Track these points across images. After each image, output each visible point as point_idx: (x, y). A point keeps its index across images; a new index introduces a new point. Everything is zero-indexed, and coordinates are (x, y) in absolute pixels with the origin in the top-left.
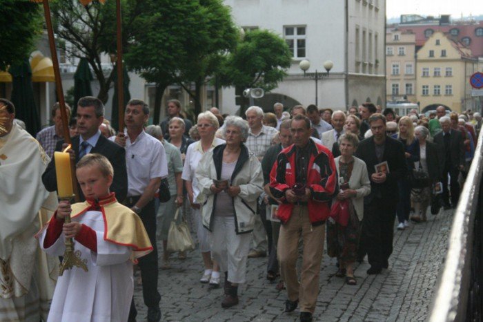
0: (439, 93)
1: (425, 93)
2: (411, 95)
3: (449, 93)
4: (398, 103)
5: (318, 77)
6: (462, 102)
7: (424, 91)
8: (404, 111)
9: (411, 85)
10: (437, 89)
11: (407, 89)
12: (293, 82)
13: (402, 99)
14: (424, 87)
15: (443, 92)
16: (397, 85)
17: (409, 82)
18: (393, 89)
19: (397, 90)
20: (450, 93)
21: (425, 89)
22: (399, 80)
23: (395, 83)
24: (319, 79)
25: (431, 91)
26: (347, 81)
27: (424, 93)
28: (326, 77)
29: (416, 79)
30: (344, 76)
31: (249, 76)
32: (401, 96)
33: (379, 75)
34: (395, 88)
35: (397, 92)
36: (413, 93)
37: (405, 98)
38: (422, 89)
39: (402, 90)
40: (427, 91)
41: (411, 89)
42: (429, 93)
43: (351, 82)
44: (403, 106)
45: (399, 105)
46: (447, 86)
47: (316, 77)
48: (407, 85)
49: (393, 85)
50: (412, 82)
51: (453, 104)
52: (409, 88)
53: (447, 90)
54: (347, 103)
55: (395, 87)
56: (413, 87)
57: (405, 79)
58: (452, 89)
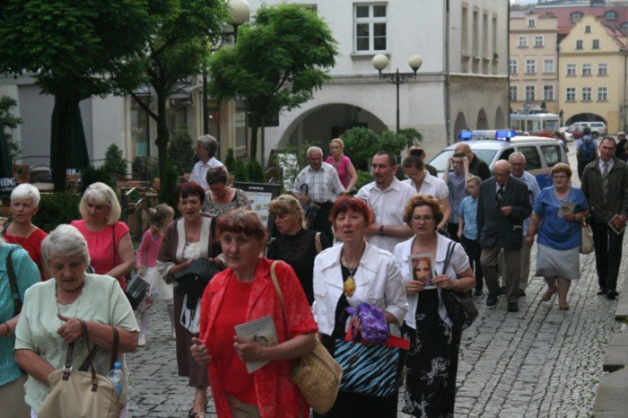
0: (589, 98)
1: (571, 97)
2: (551, 100)
3: (603, 97)
4: (531, 113)
5: (401, 79)
6: (621, 111)
7: (569, 95)
8: (539, 124)
9: (551, 87)
10: (587, 92)
11: (546, 93)
12: (368, 87)
13: (538, 108)
14: (569, 90)
15: (594, 96)
16: (533, 88)
17: (549, 84)
18: (528, 93)
19: (533, 94)
20: (605, 98)
21: (571, 92)
22: (535, 80)
23: (531, 84)
24: (402, 83)
25: (579, 96)
26: (447, 84)
27: (568, 99)
28: (413, 79)
29: (558, 79)
30: (443, 78)
31: (263, 79)
32: (537, 102)
33: (497, 76)
34: (530, 91)
35: (533, 98)
36: (554, 98)
37: (543, 106)
38: (566, 93)
39: (540, 95)
40: (573, 95)
41: (551, 93)
42: (576, 98)
43: (453, 86)
44: (539, 118)
45: (533, 115)
46: (600, 89)
47: (398, 79)
48: (546, 88)
49: (528, 88)
50: (553, 84)
51: (609, 113)
52: (549, 91)
53: (600, 94)
54: (447, 118)
55: (530, 89)
56: (554, 90)
57: (543, 80)
58: (607, 92)
